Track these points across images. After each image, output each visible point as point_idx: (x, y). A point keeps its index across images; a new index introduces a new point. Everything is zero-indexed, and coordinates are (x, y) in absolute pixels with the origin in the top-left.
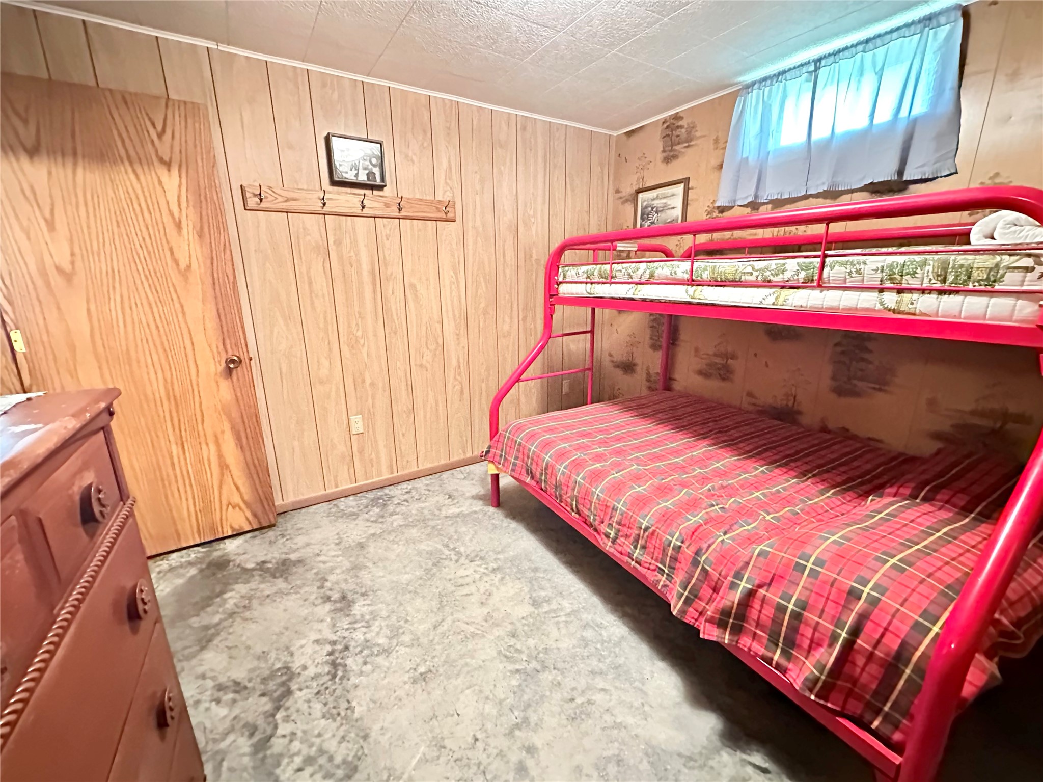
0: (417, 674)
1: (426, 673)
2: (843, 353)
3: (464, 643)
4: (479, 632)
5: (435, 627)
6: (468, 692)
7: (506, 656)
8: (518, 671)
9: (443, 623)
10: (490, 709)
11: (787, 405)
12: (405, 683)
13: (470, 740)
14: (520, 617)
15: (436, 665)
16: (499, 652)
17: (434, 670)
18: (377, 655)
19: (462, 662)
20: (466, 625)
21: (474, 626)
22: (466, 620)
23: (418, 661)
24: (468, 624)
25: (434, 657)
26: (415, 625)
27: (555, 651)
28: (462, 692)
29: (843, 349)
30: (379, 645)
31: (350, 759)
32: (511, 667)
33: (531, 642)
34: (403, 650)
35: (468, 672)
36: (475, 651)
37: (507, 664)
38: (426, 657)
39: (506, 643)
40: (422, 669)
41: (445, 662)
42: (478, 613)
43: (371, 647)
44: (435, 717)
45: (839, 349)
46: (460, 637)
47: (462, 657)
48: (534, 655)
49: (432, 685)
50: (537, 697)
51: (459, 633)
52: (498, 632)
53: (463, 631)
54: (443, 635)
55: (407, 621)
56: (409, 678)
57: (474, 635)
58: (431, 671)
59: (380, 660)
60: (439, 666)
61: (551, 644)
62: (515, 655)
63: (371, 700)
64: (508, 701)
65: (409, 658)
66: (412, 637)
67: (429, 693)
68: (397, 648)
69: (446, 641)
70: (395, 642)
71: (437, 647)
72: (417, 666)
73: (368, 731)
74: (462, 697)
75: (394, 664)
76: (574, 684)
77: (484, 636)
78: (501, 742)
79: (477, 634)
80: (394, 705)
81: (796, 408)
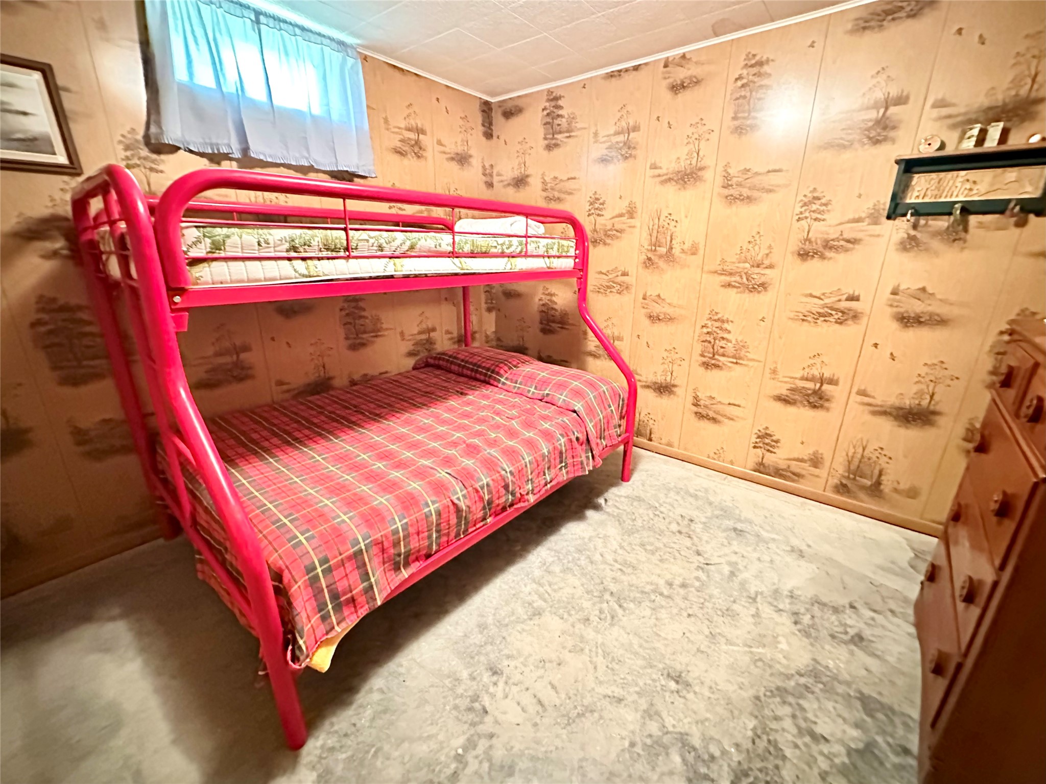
0: (680, 687)
1: (672, 678)
2: (347, 315)
3: (620, 659)
4: (600, 651)
5: (620, 700)
6: (663, 635)
7: (613, 617)
8: (620, 606)
9: (610, 694)
10: (663, 614)
11: (319, 376)
12: (695, 693)
13: (693, 619)
14: (561, 621)
15: (660, 673)
16: (612, 625)
17: (665, 672)
18: (695, 749)
19: (641, 651)
20: (598, 668)
21: (594, 659)
22: (592, 670)
23: (667, 694)
24: (595, 668)
25: (654, 680)
26: (631, 727)
27: (585, 586)
28: (666, 639)
29: (347, 312)
30: (684, 760)
31: (778, 699)
32: (620, 612)
33: (586, 604)
34: (669, 722)
35: (647, 642)
36: (623, 644)
37: (620, 616)
38: (659, 689)
39: (598, 623)
40: (673, 685)
41: (651, 667)
42: (575, 663)
43: (692, 766)
44: (698, 650)
45: (344, 313)
46: (617, 667)
47: (636, 654)
48: (598, 599)
49: (678, 667)
50: (633, 588)
51: (612, 670)
52: (590, 634)
53: (607, 667)
54: (624, 686)
55: (632, 745)
56: (688, 692)
57: (606, 654)
58: (668, 675)
59: (696, 742)
60: (659, 670)
61: (580, 591)
62: (606, 612)
63: (733, 718)
64: (649, 605)
65: (670, 706)
66: (648, 722)
67: (687, 665)
68: (671, 729)
69: (629, 678)
70: (666, 739)
71: (641, 684)
72: (672, 692)
73: (753, 699)
74: (670, 637)
75: (689, 720)
76: (608, 571)
77: (603, 644)
78: (678, 600)
79: (603, 652)
80: (719, 690)
81: (327, 376)
